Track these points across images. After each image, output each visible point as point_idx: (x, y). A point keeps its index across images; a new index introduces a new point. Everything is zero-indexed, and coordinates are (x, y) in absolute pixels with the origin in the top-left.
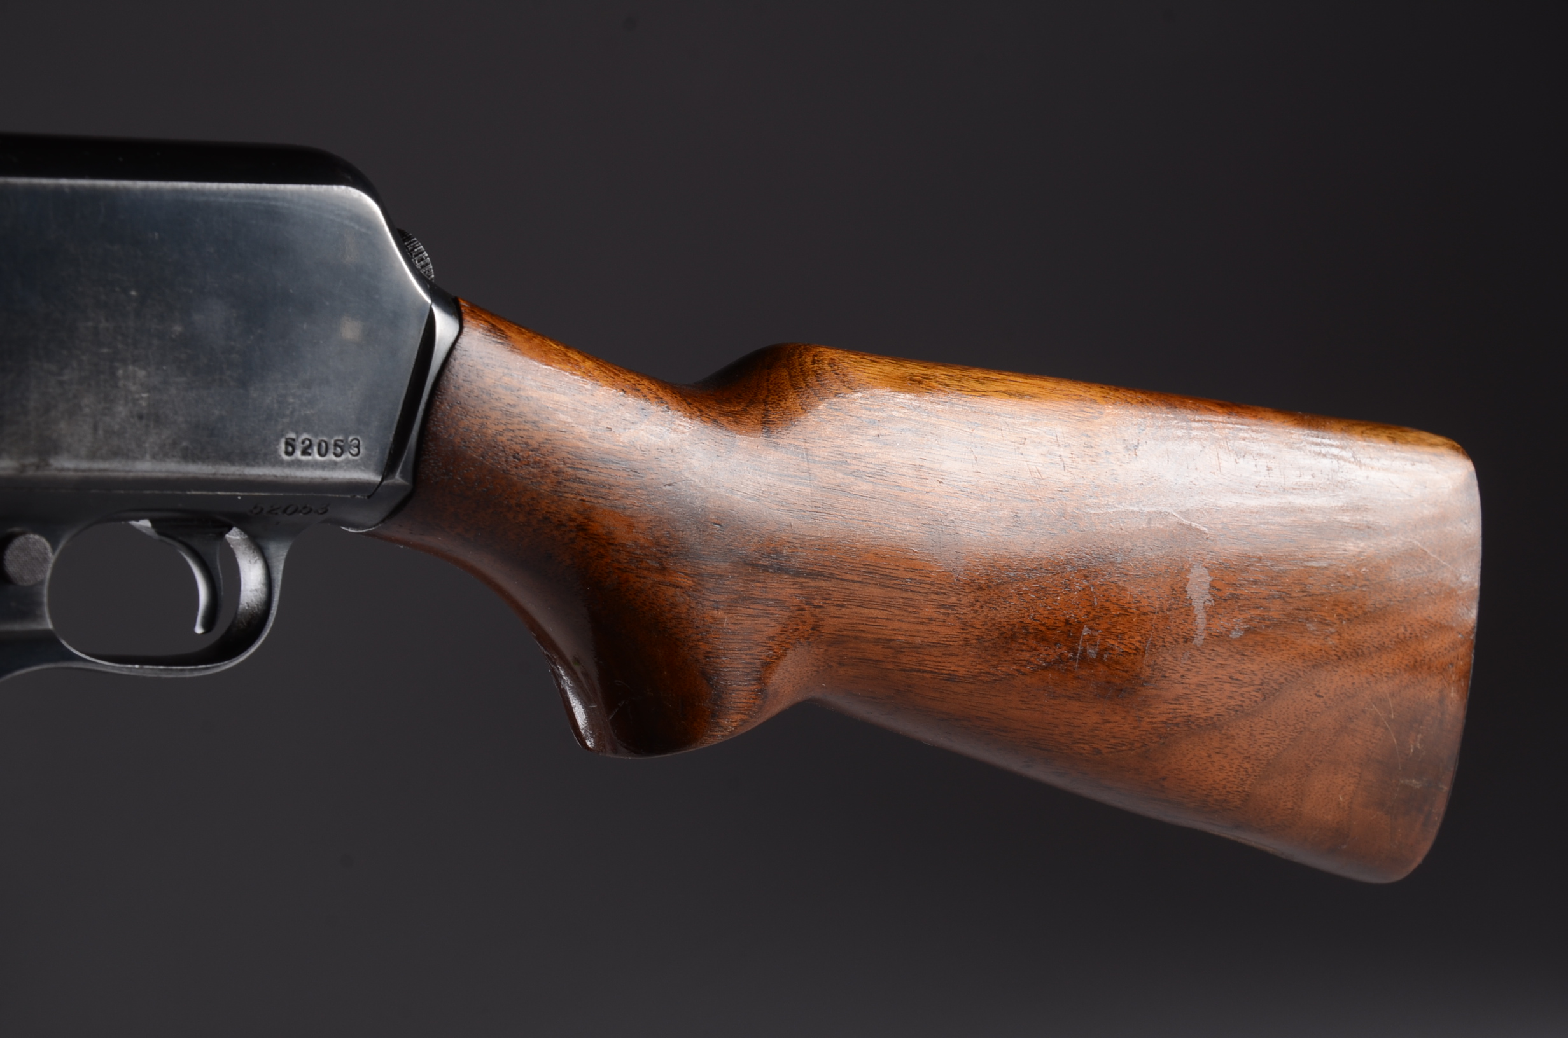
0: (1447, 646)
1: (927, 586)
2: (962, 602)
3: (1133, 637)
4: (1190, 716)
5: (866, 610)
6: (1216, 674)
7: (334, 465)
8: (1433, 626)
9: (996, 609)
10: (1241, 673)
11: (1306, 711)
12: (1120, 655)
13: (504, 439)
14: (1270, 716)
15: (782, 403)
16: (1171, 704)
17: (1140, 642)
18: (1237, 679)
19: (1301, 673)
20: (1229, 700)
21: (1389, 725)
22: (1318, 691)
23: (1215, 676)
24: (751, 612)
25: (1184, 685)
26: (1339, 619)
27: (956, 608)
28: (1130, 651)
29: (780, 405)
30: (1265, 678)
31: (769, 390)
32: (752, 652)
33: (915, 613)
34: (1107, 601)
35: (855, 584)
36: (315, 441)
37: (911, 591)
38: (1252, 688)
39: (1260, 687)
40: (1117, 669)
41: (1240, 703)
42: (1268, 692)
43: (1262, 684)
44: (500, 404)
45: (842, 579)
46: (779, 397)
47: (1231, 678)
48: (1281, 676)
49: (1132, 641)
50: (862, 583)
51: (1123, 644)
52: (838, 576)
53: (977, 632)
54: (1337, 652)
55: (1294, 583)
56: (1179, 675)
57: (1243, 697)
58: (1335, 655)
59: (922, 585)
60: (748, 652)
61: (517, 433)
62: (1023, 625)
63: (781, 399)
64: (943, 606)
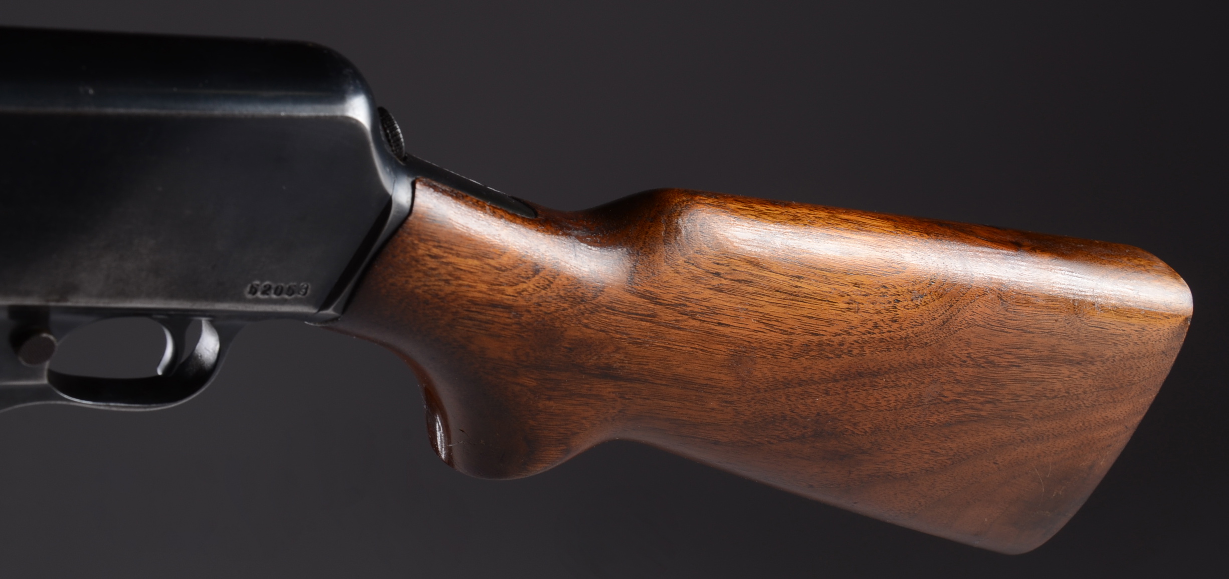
0: (1112, 434)
1: (719, 389)
2: (741, 400)
3: (865, 425)
4: (890, 472)
5: (664, 402)
6: (921, 449)
7: (284, 302)
8: (1106, 422)
9: (766, 405)
10: (940, 449)
11: (982, 472)
12: (850, 435)
13: (420, 291)
14: (952, 474)
15: (650, 256)
16: (879, 465)
17: (870, 428)
18: (936, 452)
19: (988, 450)
20: (924, 464)
21: (1043, 481)
22: (997, 461)
23: (920, 450)
24: (575, 402)
25: (894, 455)
26: (1033, 417)
27: (735, 403)
28: (860, 433)
29: (649, 257)
30: (959, 452)
31: (644, 243)
32: (567, 426)
33: (702, 405)
34: (855, 402)
35: (663, 387)
36: (274, 286)
37: (704, 392)
38: (946, 458)
39: (953, 457)
40: (845, 443)
41: (932, 466)
42: (957, 460)
43: (954, 456)
44: (424, 268)
45: (652, 383)
46: (650, 250)
47: (932, 452)
48: (972, 451)
49: (864, 427)
50: (668, 386)
51: (855, 428)
52: (650, 381)
53: (745, 418)
54: (1023, 437)
55: (1008, 394)
56: (892, 448)
57: (937, 463)
58: (1020, 439)
59: (714, 389)
60: (565, 427)
61: (432, 287)
62: (783, 415)
63: (651, 252)
64: (726, 402)
